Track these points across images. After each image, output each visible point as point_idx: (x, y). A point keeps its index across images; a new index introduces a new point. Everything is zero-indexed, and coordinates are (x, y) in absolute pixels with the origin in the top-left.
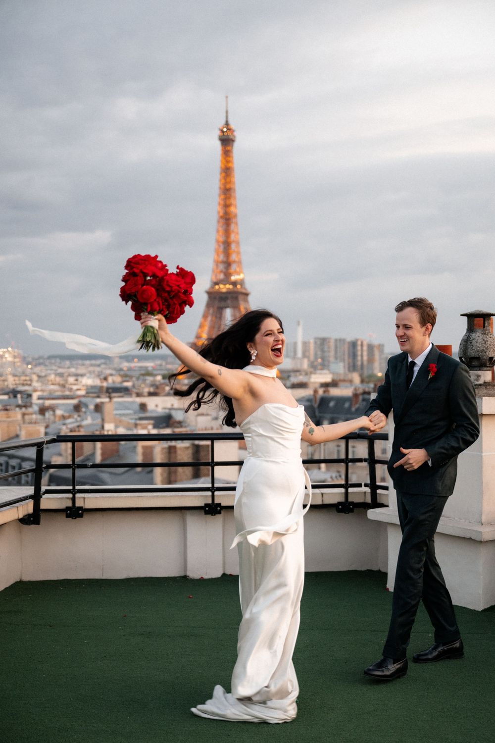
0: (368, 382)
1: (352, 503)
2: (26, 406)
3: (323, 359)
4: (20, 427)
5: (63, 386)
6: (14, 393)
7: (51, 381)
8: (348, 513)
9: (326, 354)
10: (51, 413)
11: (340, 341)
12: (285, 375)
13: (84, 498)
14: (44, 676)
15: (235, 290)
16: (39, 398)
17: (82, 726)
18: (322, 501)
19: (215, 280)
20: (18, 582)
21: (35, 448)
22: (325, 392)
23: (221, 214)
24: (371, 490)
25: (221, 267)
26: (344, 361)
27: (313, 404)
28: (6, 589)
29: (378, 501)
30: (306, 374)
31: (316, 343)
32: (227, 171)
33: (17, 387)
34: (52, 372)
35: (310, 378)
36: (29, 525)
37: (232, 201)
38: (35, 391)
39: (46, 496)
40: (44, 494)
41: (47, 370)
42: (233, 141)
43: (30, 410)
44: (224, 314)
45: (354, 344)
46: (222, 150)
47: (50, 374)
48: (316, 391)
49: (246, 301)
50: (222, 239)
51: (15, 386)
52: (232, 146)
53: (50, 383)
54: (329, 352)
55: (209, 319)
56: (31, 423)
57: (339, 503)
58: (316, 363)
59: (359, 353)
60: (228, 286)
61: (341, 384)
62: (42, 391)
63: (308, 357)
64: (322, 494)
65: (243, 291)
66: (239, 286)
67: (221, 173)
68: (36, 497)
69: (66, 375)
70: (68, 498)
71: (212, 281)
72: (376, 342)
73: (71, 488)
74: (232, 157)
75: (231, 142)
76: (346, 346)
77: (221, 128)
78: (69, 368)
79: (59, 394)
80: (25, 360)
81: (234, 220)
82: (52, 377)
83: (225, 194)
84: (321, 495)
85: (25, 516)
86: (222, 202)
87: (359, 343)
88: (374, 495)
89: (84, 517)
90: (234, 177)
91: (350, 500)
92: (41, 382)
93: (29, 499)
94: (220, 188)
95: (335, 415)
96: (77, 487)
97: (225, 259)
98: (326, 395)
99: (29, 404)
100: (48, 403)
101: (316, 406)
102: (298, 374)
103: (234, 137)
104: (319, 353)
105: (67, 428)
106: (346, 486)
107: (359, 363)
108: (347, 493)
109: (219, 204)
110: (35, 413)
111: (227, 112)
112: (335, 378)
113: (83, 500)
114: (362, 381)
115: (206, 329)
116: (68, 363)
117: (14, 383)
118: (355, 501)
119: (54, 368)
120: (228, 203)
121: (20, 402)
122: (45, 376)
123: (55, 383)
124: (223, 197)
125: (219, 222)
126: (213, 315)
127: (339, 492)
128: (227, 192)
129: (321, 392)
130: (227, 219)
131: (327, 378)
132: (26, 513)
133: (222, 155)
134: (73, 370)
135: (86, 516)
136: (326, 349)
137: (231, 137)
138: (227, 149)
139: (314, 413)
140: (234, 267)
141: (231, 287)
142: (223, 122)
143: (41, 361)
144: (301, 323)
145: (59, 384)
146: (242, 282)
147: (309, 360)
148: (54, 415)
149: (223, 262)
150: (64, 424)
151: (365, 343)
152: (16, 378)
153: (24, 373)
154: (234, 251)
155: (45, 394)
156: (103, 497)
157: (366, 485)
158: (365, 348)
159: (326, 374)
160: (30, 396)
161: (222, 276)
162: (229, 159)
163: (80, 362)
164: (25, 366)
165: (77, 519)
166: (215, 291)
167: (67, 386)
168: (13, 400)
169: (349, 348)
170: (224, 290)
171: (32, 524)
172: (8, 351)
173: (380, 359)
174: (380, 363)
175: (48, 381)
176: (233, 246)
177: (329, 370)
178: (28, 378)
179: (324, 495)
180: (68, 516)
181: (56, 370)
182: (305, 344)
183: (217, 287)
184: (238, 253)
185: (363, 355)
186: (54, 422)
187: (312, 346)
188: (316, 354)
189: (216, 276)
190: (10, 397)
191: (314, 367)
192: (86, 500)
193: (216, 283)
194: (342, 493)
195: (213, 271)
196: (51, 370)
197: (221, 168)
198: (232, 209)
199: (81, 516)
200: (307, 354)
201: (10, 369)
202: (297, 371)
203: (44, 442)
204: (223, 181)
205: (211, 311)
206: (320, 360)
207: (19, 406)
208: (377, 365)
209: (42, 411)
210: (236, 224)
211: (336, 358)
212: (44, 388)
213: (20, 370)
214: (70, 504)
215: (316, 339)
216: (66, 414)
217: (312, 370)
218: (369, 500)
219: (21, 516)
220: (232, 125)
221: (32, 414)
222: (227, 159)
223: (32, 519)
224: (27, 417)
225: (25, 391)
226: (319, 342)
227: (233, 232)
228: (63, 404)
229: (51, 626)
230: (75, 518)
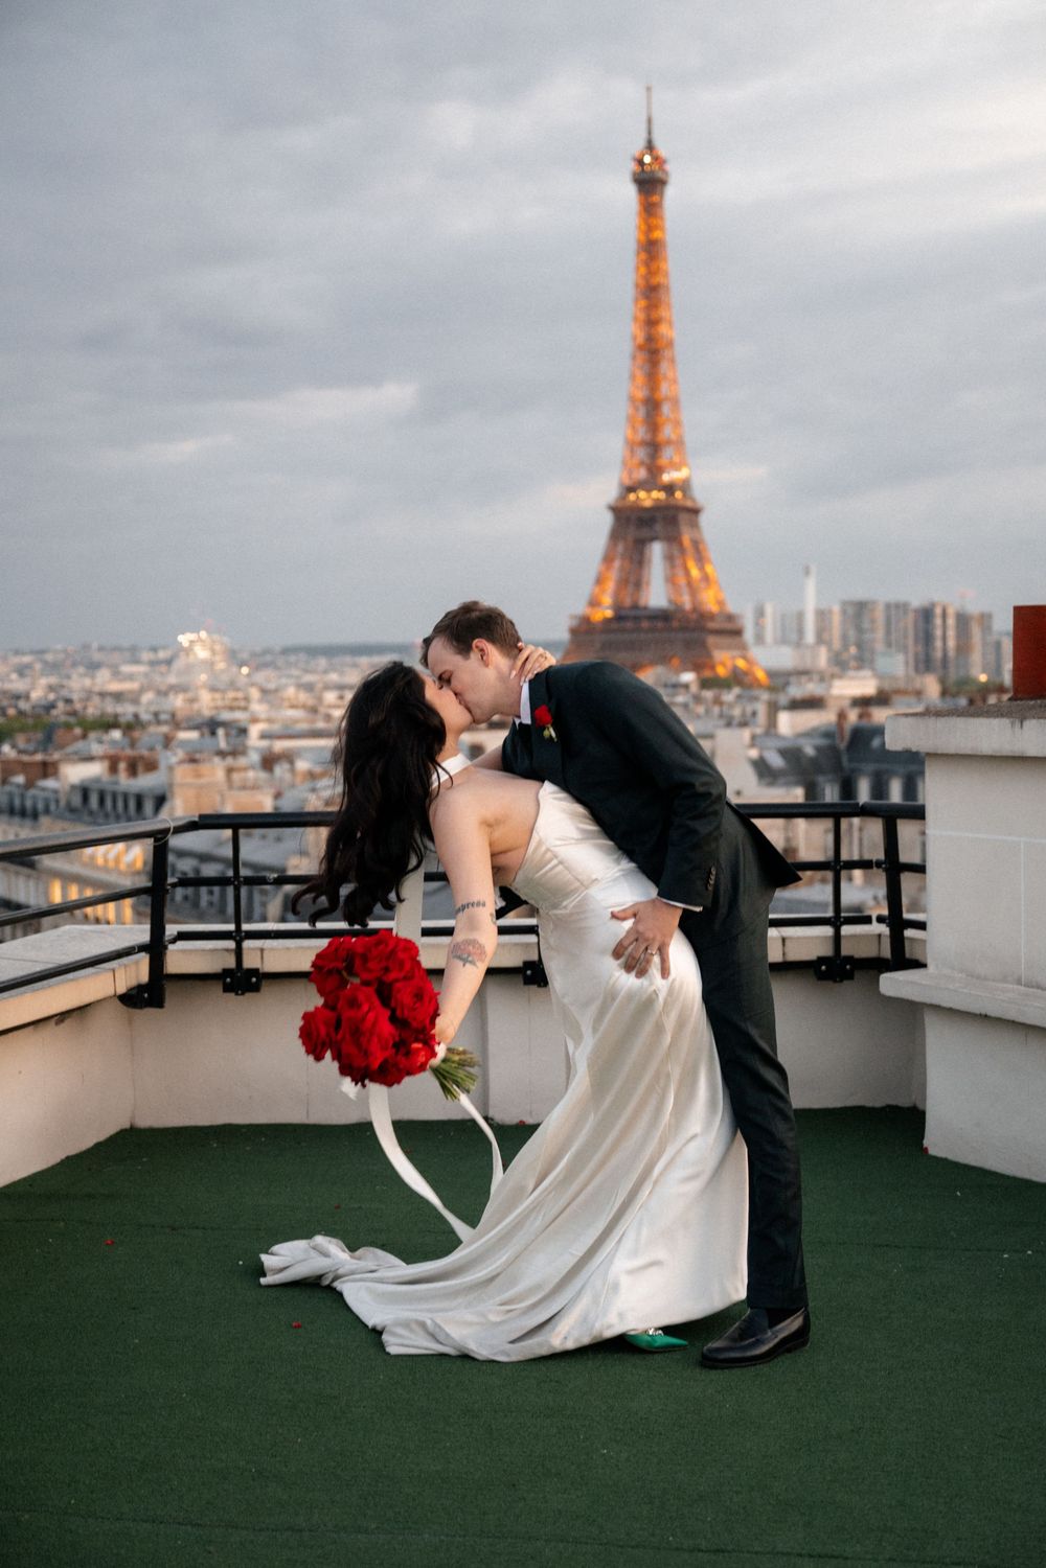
0: (955, 695)
1: (850, 959)
2: (234, 753)
3: (859, 646)
4: (222, 796)
5: (314, 710)
6: (212, 726)
7: (289, 699)
8: (841, 981)
9: (867, 636)
10: (286, 766)
11: (896, 609)
12: (780, 681)
13: (262, 950)
14: (137, 1341)
15: (672, 502)
16: (263, 736)
17: (193, 1457)
18: (784, 954)
19: (627, 482)
20: (126, 1130)
21: (151, 841)
22: (861, 716)
23: (641, 339)
24: (891, 931)
25: (641, 453)
26: (905, 649)
27: (837, 742)
28: (98, 1145)
29: (907, 955)
30: (822, 680)
31: (844, 612)
32: (651, 250)
33: (218, 714)
34: (293, 681)
35: (830, 686)
36: (141, 1008)
37: (663, 313)
38: (255, 720)
39: (181, 945)
40: (174, 941)
41: (280, 677)
42: (663, 183)
43: (242, 761)
44: (647, 551)
45: (926, 614)
46: (642, 204)
47: (286, 686)
48: (842, 716)
49: (695, 525)
50: (641, 394)
51: (213, 713)
52: (662, 195)
53: (286, 704)
54: (873, 630)
55: (617, 564)
56: (244, 788)
57: (821, 960)
58: (845, 656)
59: (938, 633)
60: (656, 494)
61: (896, 699)
62: (269, 721)
63: (829, 644)
64: (784, 940)
65: (689, 504)
66: (678, 494)
67: (638, 253)
68: (155, 948)
69: (320, 685)
70: (227, 950)
71: (621, 484)
72: (973, 608)
73: (231, 927)
74: (662, 218)
75: (659, 187)
76: (910, 618)
77: (637, 154)
78: (326, 672)
79: (304, 726)
80: (234, 657)
81: (667, 353)
82: (291, 691)
83: (647, 297)
84: (780, 941)
85: (131, 989)
86: (642, 316)
87: (938, 611)
88: (897, 940)
89: (262, 990)
90: (665, 260)
91: (845, 952)
92: (268, 702)
93: (139, 951)
94: (637, 286)
95: (884, 766)
96: (246, 927)
97: (648, 437)
98: (864, 723)
99: (241, 748)
100: (280, 746)
101: (843, 746)
102: (804, 679)
103: (666, 173)
104: (852, 633)
105: (319, 798)
106: (836, 922)
107: (939, 654)
108: (837, 938)
109: (635, 319)
110: (252, 767)
111: (649, 121)
112: (887, 686)
113: (259, 953)
114: (944, 693)
115: (610, 586)
116: (322, 662)
117: (212, 704)
118: (857, 956)
119: (295, 672)
120: (654, 316)
121: (223, 744)
122: (276, 691)
123: (295, 703)
124: (643, 303)
125: (634, 358)
126: (623, 558)
127: (822, 934)
128: (651, 293)
129: (853, 716)
130: (652, 351)
131: (866, 686)
132: (134, 983)
133: (640, 214)
134: (334, 677)
135: (266, 988)
136: (866, 625)
137: (660, 175)
138: (650, 200)
139: (839, 762)
140: (667, 454)
141: (661, 495)
142: (641, 143)
143: (268, 658)
144: (813, 569)
145: (304, 707)
146: (685, 486)
147: (830, 649)
148: (293, 770)
149: (644, 443)
150: (313, 790)
151: (951, 611)
152: (218, 696)
153: (233, 685)
154: (668, 419)
155: (276, 727)
156: (302, 948)
157: (880, 919)
158: (951, 622)
159: (864, 678)
160: (243, 731)
161: (642, 474)
162: (654, 222)
163: (348, 659)
164: (234, 669)
165: (247, 995)
166: (629, 504)
167: (322, 710)
168: (208, 740)
169: (916, 622)
170: (648, 503)
171: (146, 1006)
172: (200, 640)
173: (984, 644)
174: (984, 655)
175: (283, 699)
176: (666, 409)
177: (873, 669)
178: (240, 695)
179: (787, 943)
180: (227, 989)
181: (298, 677)
182: (822, 615)
183: (632, 497)
184: (677, 423)
185: (947, 639)
186: (293, 786)
187: (836, 619)
188: (844, 637)
189: (630, 473)
190: (202, 735)
191: (841, 665)
192: (266, 954)
193: (631, 489)
194: (826, 937)
195: (624, 463)
196: (289, 676)
197: (639, 242)
198: (663, 329)
199: (256, 988)
200: (826, 636)
201: (203, 677)
202: (803, 673)
203: (169, 829)
204: (643, 270)
205: (620, 548)
206: (853, 650)
207: (222, 754)
208: (976, 657)
209: (269, 762)
210: (672, 361)
211: (889, 644)
212: (274, 714)
213: (225, 678)
214: (231, 963)
215: (845, 604)
216: (318, 769)
217: (836, 670)
218: (886, 952)
219: (122, 989)
220: (662, 150)
221: (245, 769)
222: (650, 221)
223: (146, 997)
224: (236, 776)
225: (235, 721)
226: (850, 611)
227: (665, 378)
228: (311, 749)
229: (174, 1229)
230: (243, 994)
